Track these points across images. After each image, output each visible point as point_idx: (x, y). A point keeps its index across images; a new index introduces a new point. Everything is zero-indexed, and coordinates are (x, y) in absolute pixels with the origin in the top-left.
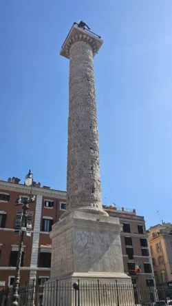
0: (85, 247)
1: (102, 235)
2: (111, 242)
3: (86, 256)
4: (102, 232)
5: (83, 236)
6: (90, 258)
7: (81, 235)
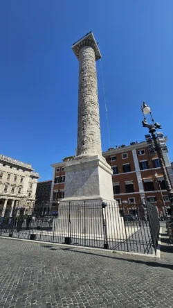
0: (72, 182)
2: (90, 174)
3: (72, 188)
7: (69, 176)
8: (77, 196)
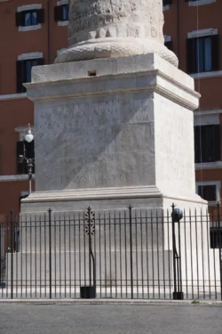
0: (59, 141)
1: (101, 108)
3: (60, 160)
4: (101, 99)
5: (53, 118)
6: (70, 161)
8: (80, 185)
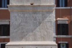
0: (19, 25)
1: (35, 15)
2: (43, 20)
3: (19, 31)
4: (35, 13)
5: (17, 17)
6: (23, 32)
7: (16, 17)
8: (27, 40)
